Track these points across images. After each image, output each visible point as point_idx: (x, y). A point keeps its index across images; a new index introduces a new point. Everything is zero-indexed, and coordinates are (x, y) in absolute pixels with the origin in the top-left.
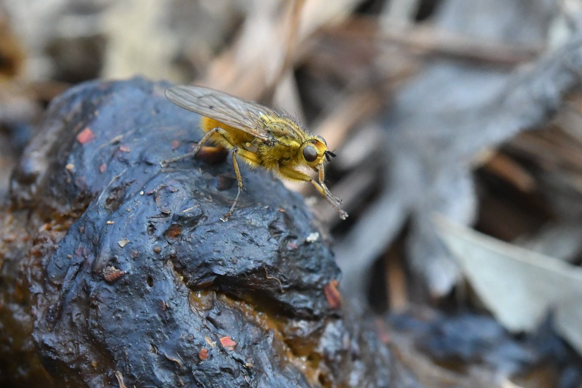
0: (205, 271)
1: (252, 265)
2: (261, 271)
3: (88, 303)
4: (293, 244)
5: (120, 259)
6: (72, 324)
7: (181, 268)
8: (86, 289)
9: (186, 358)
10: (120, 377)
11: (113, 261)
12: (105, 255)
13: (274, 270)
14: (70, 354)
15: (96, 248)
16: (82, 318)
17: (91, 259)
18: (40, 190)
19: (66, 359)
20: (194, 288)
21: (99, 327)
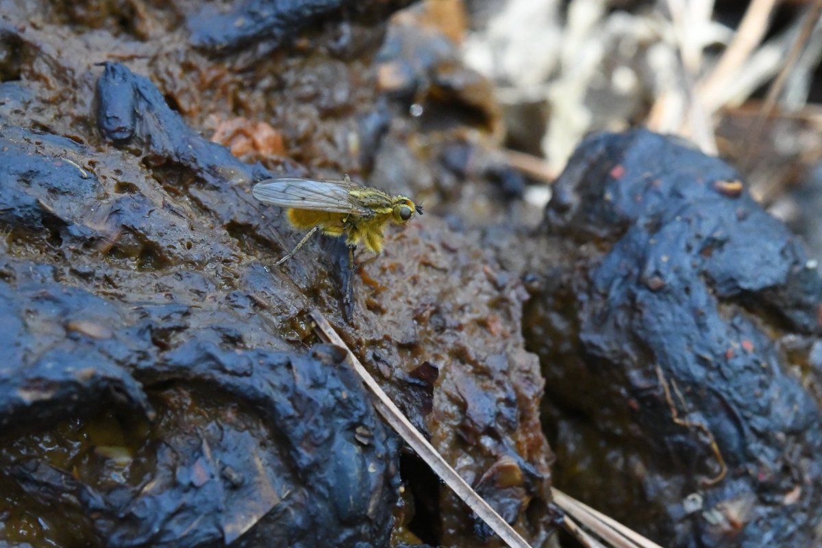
0: (731, 285)
1: (769, 282)
2: (774, 288)
3: (633, 307)
4: (797, 269)
5: (663, 271)
6: (617, 326)
7: (711, 282)
8: (632, 297)
9: (716, 356)
10: (660, 371)
11: (657, 273)
12: (650, 268)
13: (784, 287)
14: (614, 352)
15: (641, 262)
16: (626, 321)
17: (636, 271)
18: (574, 218)
19: (609, 356)
20: (722, 300)
21: (643, 328)
